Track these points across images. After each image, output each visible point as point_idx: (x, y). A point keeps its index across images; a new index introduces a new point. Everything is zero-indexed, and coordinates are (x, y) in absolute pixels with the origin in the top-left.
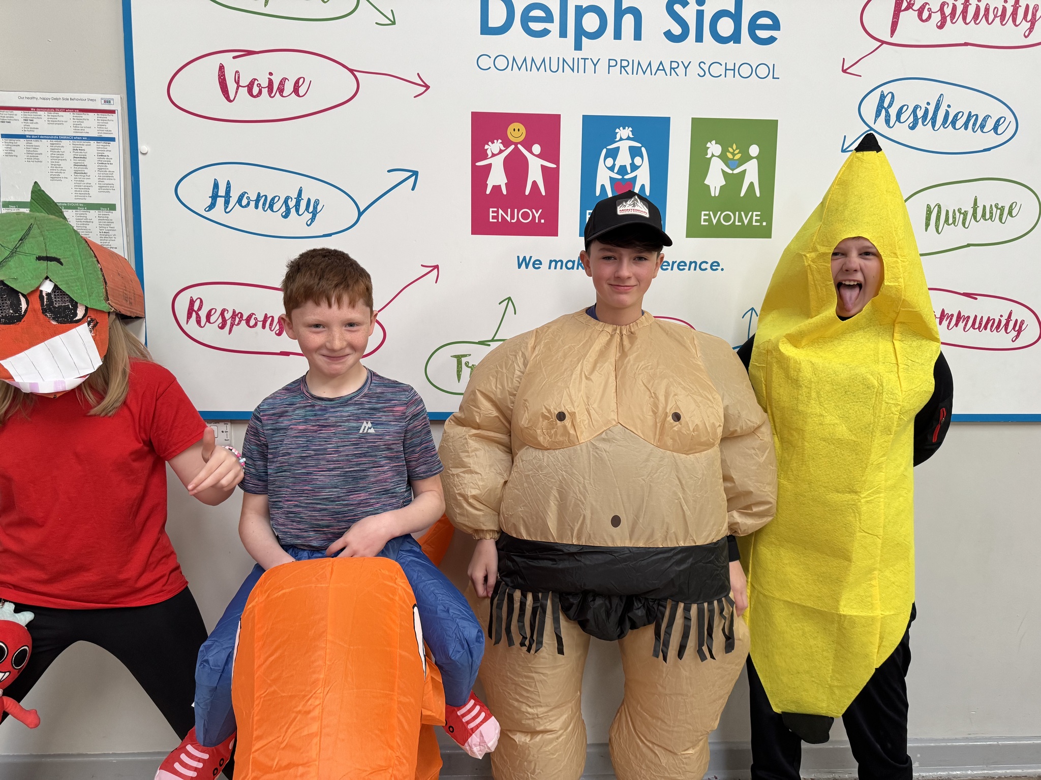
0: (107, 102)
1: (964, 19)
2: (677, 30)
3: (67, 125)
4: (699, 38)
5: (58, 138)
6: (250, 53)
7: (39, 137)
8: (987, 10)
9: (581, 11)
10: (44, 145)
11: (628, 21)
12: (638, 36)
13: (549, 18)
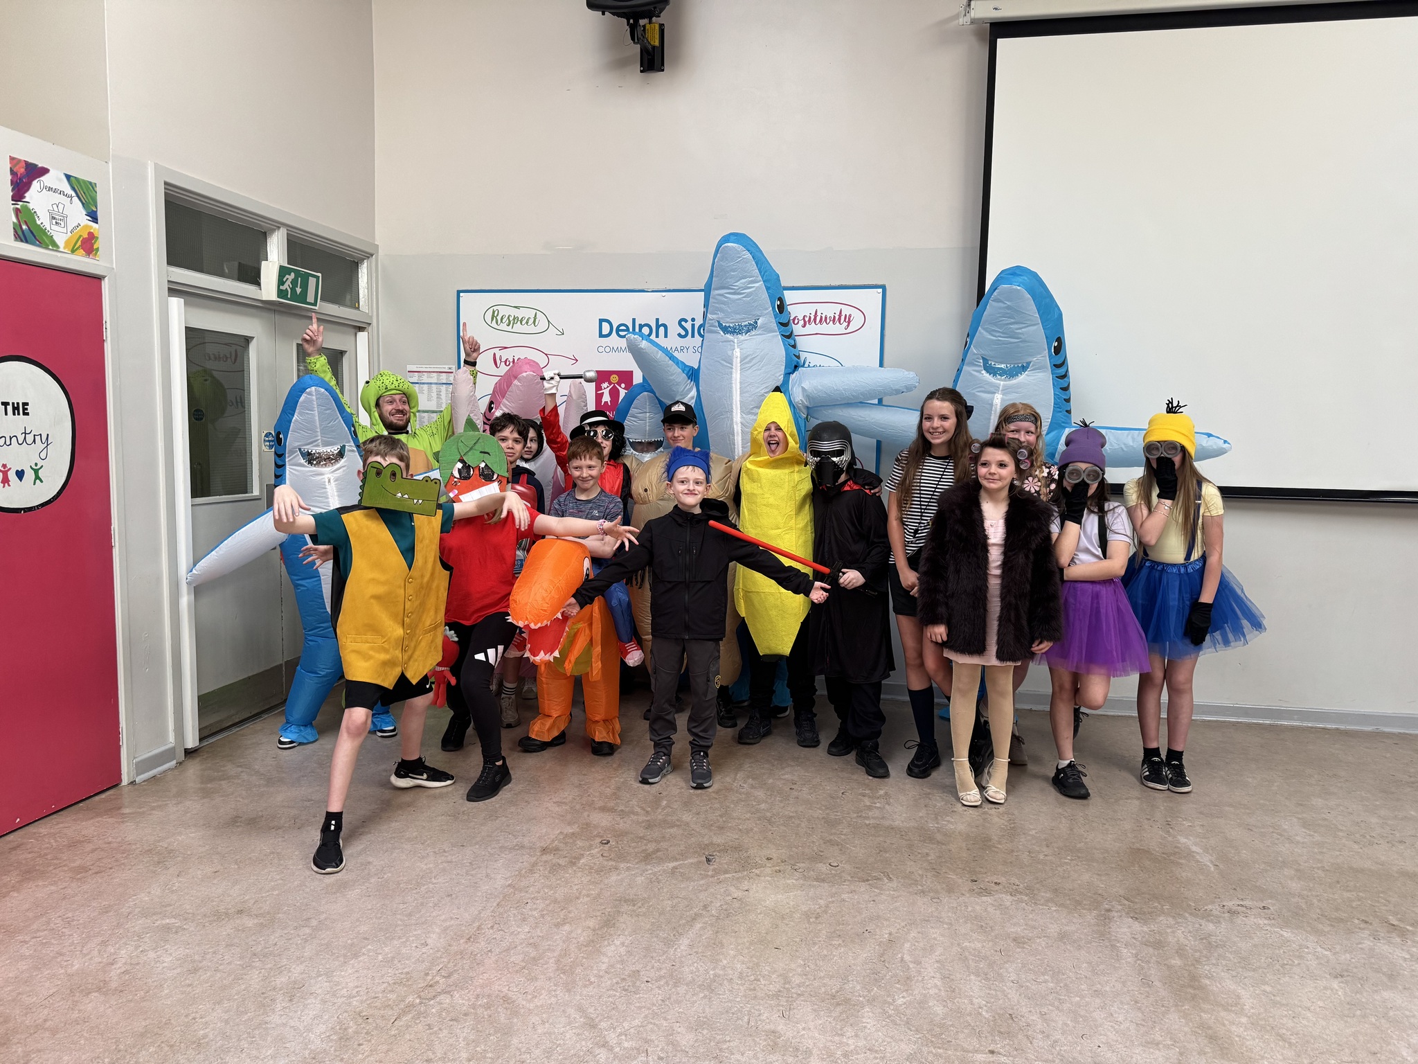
0: (450, 368)
1: (815, 322)
2: (683, 333)
3: (434, 378)
4: (693, 336)
5: (431, 383)
6: (506, 348)
7: (424, 383)
8: (826, 318)
9: (641, 326)
10: (425, 386)
11: (662, 329)
12: (666, 336)
13: (628, 329)
